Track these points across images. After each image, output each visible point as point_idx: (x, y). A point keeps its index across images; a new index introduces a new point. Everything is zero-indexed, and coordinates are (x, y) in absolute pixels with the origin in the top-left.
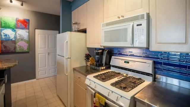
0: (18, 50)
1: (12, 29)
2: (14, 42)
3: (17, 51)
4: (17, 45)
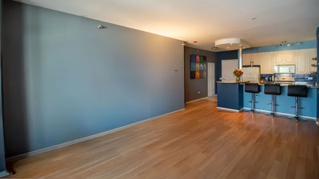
0: (204, 77)
4: (203, 74)
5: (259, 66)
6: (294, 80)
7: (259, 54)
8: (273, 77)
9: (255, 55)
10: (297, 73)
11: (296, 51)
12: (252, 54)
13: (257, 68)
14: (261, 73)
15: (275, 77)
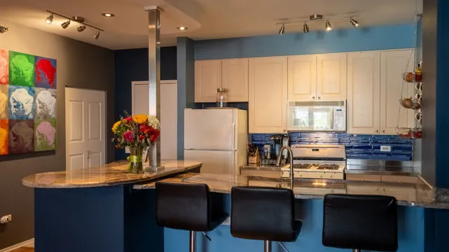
0: (39, 146)
1: (28, 88)
2: (32, 124)
3: (36, 150)
4: (37, 133)
5: (244, 106)
6: (343, 156)
7: (245, 61)
8: (286, 143)
9: (232, 64)
10: (350, 131)
11: (353, 55)
12: (225, 61)
13: (236, 110)
14: (251, 131)
15: (290, 143)
